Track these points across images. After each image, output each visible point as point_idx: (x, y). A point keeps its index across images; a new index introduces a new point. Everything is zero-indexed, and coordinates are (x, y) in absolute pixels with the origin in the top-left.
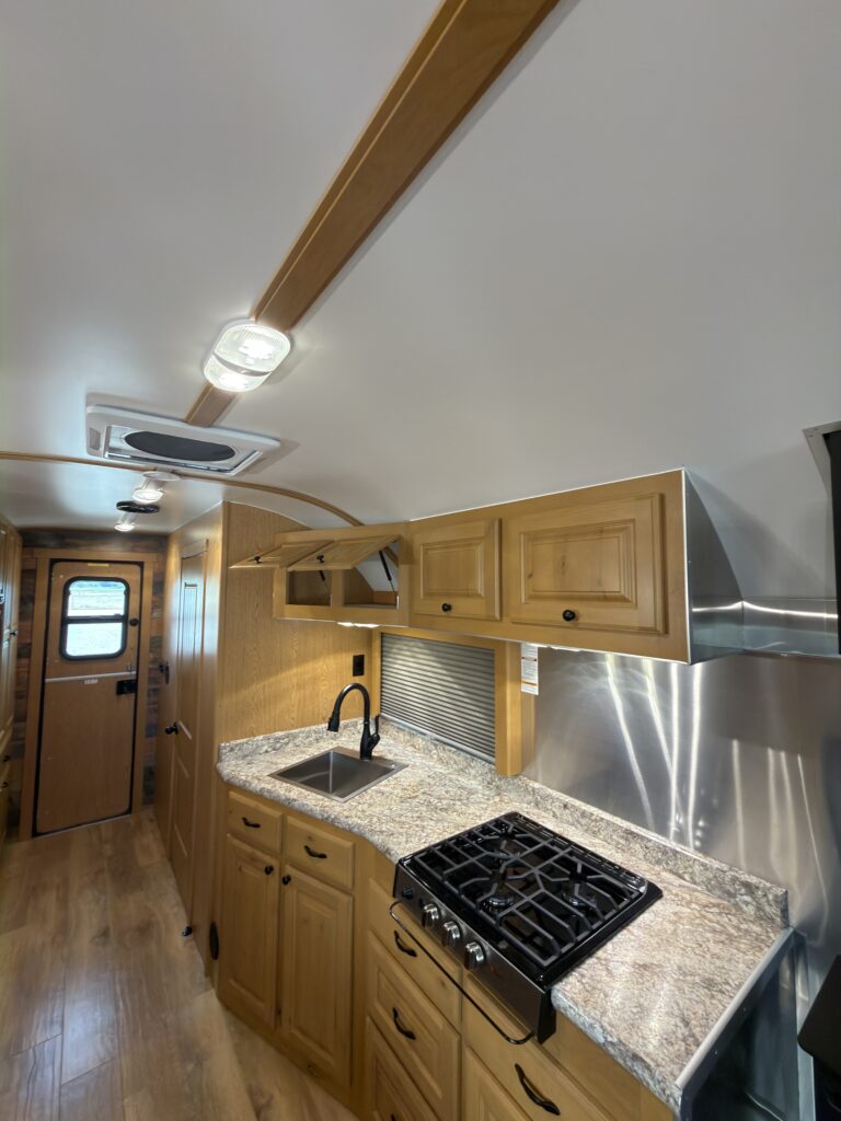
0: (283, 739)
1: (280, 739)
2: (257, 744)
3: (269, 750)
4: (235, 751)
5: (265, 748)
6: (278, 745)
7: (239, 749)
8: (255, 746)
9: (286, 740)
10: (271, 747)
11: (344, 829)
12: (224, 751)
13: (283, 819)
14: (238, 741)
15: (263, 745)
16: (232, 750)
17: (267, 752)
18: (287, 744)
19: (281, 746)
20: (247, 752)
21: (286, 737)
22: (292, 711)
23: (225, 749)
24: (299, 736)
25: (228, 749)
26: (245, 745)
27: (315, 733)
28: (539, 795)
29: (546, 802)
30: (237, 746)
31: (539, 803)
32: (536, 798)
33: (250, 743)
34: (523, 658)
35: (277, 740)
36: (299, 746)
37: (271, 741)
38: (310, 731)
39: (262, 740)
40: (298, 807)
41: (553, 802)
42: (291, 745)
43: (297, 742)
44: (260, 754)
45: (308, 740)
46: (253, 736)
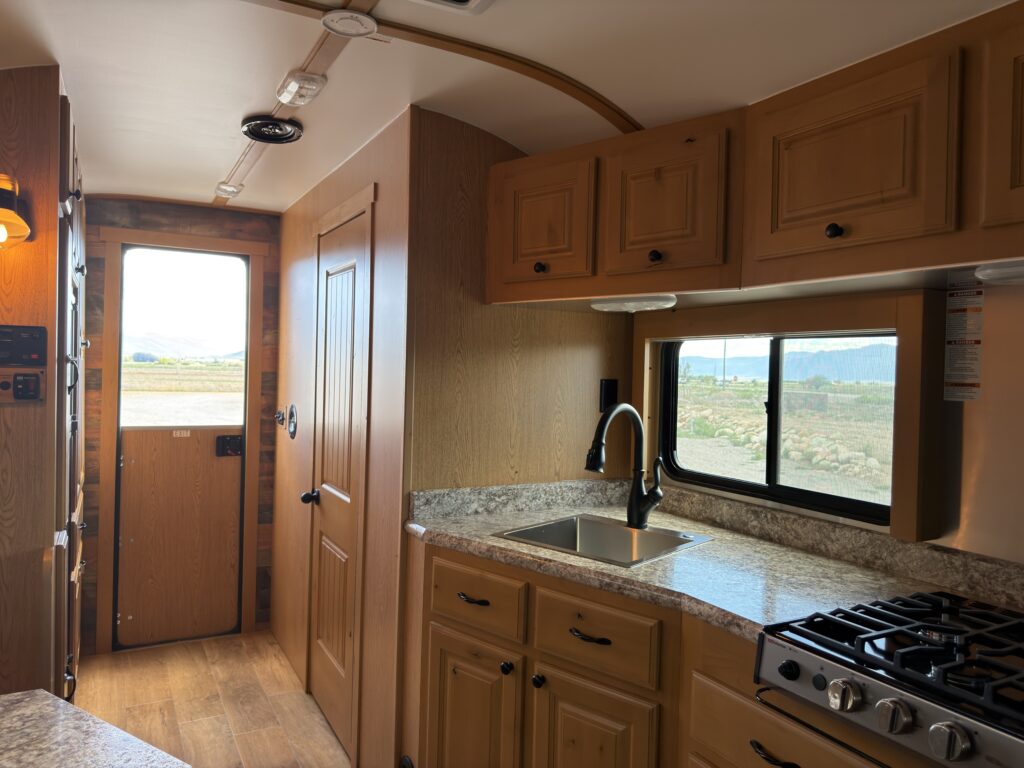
0: (499, 497)
1: (495, 495)
2: (462, 499)
3: (480, 510)
4: (433, 505)
5: (474, 506)
6: (493, 505)
7: (438, 502)
8: (460, 502)
9: (503, 498)
10: (483, 505)
11: (642, 599)
12: (416, 503)
14: (437, 492)
15: (471, 502)
16: (428, 502)
17: (476, 512)
18: (505, 504)
19: (497, 506)
20: (449, 509)
21: (506, 494)
22: (512, 456)
23: (419, 499)
24: (522, 495)
25: (423, 500)
26: (446, 498)
27: (545, 494)
28: (977, 571)
29: (993, 581)
30: (435, 497)
31: (978, 584)
32: (972, 576)
33: (453, 495)
34: (950, 343)
35: (491, 497)
36: (522, 510)
37: (483, 497)
38: (538, 490)
39: (470, 494)
40: (554, 569)
41: (1009, 580)
42: (510, 507)
43: (519, 502)
44: (467, 514)
45: (534, 503)
46: (458, 487)
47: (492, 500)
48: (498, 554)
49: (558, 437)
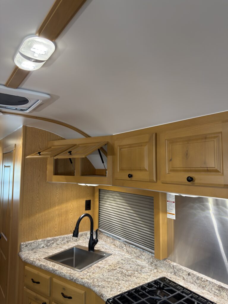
0: (51, 241)
1: (50, 241)
2: (38, 243)
3: (44, 246)
4: (28, 247)
5: (42, 245)
6: (49, 244)
7: (30, 245)
8: (37, 244)
9: (53, 241)
10: (45, 245)
11: (80, 285)
12: (22, 247)
13: (51, 279)
14: (30, 242)
15: (41, 244)
16: (26, 246)
17: (43, 247)
18: (53, 243)
19: (50, 244)
20: (34, 247)
21: (53, 240)
22: (56, 228)
23: (23, 245)
24: (59, 240)
25: (25, 245)
26: (33, 244)
27: (67, 239)
28: (176, 269)
29: (180, 272)
30: (29, 244)
31: (176, 273)
32: (175, 270)
33: (35, 243)
34: (168, 201)
35: (48, 241)
36: (59, 244)
37: (45, 242)
38: (64, 237)
39: (41, 242)
40: (58, 273)
41: (183, 272)
42: (55, 244)
43: (58, 242)
44: (40, 248)
45: (63, 242)
46: (37, 239)
47: (48, 243)
48: (43, 267)
49: (71, 220)
